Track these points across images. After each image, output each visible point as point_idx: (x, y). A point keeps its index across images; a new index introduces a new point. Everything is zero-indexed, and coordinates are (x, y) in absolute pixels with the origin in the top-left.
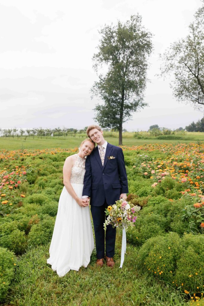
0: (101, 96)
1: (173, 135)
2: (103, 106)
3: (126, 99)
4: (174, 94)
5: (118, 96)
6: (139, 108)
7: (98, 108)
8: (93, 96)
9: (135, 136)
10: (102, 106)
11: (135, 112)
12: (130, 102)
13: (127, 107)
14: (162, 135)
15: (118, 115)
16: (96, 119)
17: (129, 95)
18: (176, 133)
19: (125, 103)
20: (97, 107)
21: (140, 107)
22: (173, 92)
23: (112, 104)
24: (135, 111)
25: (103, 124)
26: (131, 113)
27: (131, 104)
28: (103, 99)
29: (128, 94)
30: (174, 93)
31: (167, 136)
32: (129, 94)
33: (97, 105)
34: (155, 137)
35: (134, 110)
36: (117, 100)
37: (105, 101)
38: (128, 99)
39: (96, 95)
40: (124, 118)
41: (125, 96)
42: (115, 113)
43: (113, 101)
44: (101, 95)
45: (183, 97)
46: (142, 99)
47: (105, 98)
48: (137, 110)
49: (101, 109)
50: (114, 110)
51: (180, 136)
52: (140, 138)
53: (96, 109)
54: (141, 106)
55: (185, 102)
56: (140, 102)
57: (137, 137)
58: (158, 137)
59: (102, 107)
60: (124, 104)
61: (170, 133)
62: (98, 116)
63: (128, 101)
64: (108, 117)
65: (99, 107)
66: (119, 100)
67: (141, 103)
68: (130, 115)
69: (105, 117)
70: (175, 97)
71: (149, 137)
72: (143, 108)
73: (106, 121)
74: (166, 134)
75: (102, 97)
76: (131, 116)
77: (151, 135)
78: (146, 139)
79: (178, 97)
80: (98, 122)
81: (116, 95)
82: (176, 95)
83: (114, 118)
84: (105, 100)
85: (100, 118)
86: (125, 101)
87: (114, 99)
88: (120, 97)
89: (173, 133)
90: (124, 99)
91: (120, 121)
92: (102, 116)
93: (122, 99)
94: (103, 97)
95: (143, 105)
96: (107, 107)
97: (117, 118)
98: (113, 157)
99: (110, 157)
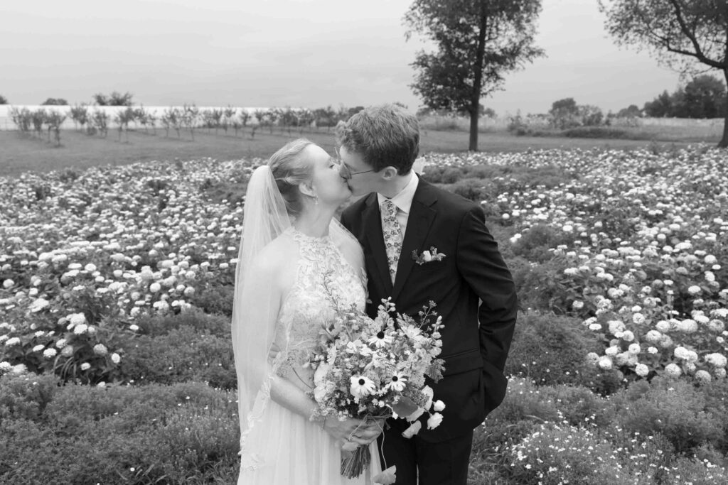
0: (429, 31)
1: (606, 127)
2: (435, 55)
3: (490, 39)
4: (609, 27)
5: (471, 30)
6: (521, 62)
7: (422, 61)
8: (410, 32)
9: (511, 128)
10: (431, 56)
11: (511, 72)
12: (499, 47)
13: (494, 58)
14: (577, 125)
15: (470, 78)
16: (418, 86)
17: (498, 30)
18: (614, 121)
19: (489, 48)
20: (419, 58)
21: (524, 59)
22: (605, 22)
23: (457, 51)
24: (512, 67)
25: (432, 100)
26: (502, 73)
27: (502, 50)
28: (433, 39)
29: (496, 27)
30: (608, 23)
31: (588, 128)
32: (499, 27)
33: (421, 54)
34: (559, 131)
35: (508, 66)
36: (468, 41)
37: (440, 45)
38: (496, 38)
39: (417, 29)
40: (484, 84)
41: (487, 32)
42: (464, 74)
43: (459, 45)
44: (431, 28)
45: (631, 34)
46: (531, 39)
47: (440, 36)
48: (517, 65)
49: (430, 64)
50: (460, 66)
51: (623, 129)
52: (521, 133)
53: (418, 64)
54: (527, 57)
55: (636, 45)
56: (523, 47)
57: (515, 132)
58: (567, 130)
59: (430, 59)
60: (486, 50)
61: (598, 122)
62: (422, 80)
63: (495, 42)
64: (445, 84)
65: (424, 59)
66: (473, 42)
67: (528, 48)
68: (498, 78)
69: (438, 84)
70: (611, 35)
71: (544, 131)
72: (532, 62)
73: (440, 92)
74: (589, 123)
75: (431, 34)
76: (503, 81)
77: (550, 127)
78: (538, 135)
79: (618, 34)
80: (420, 95)
81: (466, 29)
82: (612, 28)
83: (462, 85)
84: (439, 42)
85: (427, 86)
86: (487, 45)
87: (462, 40)
88: (476, 33)
89: (608, 123)
90: (487, 38)
91: (475, 92)
92: (432, 81)
93: (481, 38)
94: (434, 35)
95: (532, 53)
96: (443, 59)
97: (466, 86)
98: (438, 252)
99: (424, 256)
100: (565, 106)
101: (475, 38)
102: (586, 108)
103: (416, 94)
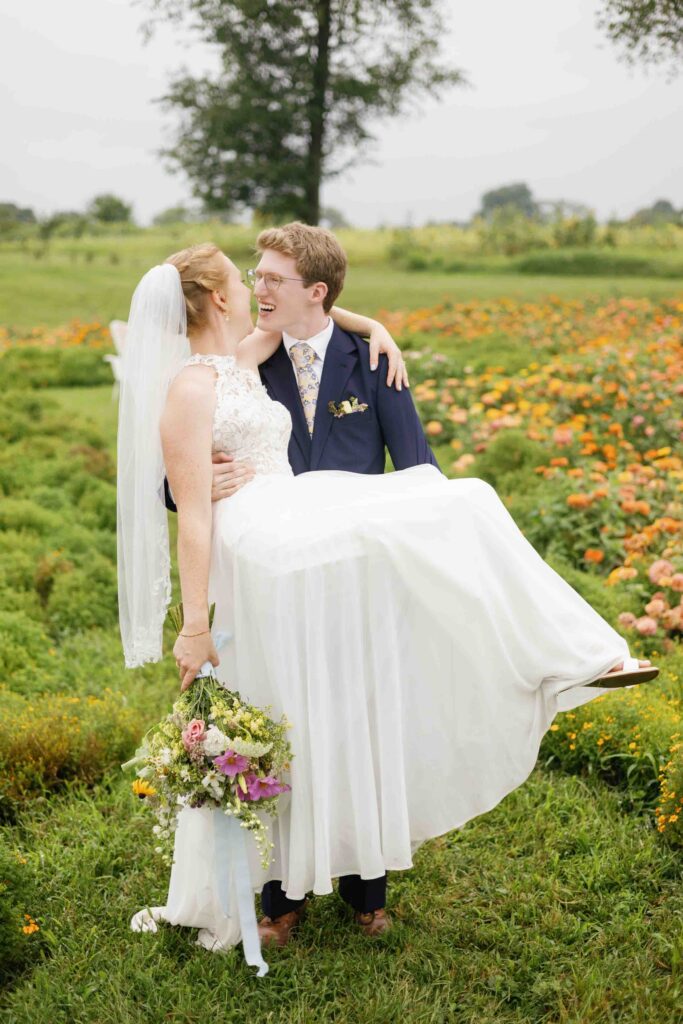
0: (199, 21)
1: (607, 250)
2: (214, 79)
3: (341, 43)
4: (607, 25)
5: (296, 22)
6: (412, 97)
7: (184, 94)
8: (152, 22)
9: (395, 255)
10: (205, 81)
11: (389, 119)
12: (363, 64)
13: (350, 88)
14: (543, 245)
15: (299, 133)
16: (174, 154)
17: (358, 21)
18: (624, 237)
19: (341, 65)
20: (176, 86)
21: (422, 92)
22: (598, 13)
23: (265, 70)
24: (394, 110)
25: (212, 188)
26: (371, 123)
27: (370, 70)
28: (209, 40)
29: (354, 15)
30: (603, 16)
31: (569, 253)
32: (362, 15)
33: (180, 78)
34: (502, 260)
35: (385, 109)
36: (289, 46)
37: (225, 55)
38: (355, 41)
39: (171, 16)
40: (331, 151)
41: (334, 27)
42: (283, 124)
43: (270, 56)
44: (203, 15)
45: (652, 41)
46: (434, 44)
47: (223, 34)
48: (404, 106)
49: (203, 100)
50: (274, 106)
51: (642, 254)
52: (418, 266)
53: (176, 99)
54: (428, 87)
55: (665, 66)
56: (418, 63)
57: (403, 262)
58: (519, 259)
59: (203, 88)
60: (333, 70)
61: (588, 238)
62: (186, 139)
63: (354, 52)
64: (242, 149)
65: (187, 89)
66: (301, 51)
67: (427, 65)
68: (362, 135)
69: (224, 147)
70: (609, 42)
71: (471, 261)
72: (438, 98)
73: (230, 168)
74: (568, 239)
75: (203, 28)
76: (373, 142)
77: (481, 251)
78: (456, 269)
79: (625, 40)
80: (182, 175)
81: (284, 19)
82: (612, 26)
83: (278, 152)
84: (222, 47)
85: (197, 152)
86: (335, 57)
87: (276, 44)
88: (307, 30)
89: (610, 240)
90: (333, 42)
91: (311, 170)
92: (207, 142)
93: (321, 39)
94: (209, 32)
95: (438, 78)
96: (234, 89)
97: (289, 154)
98: (359, 403)
99: (343, 406)
100: (509, 201)
101: (307, 39)
102: (559, 207)
103: (172, 171)
